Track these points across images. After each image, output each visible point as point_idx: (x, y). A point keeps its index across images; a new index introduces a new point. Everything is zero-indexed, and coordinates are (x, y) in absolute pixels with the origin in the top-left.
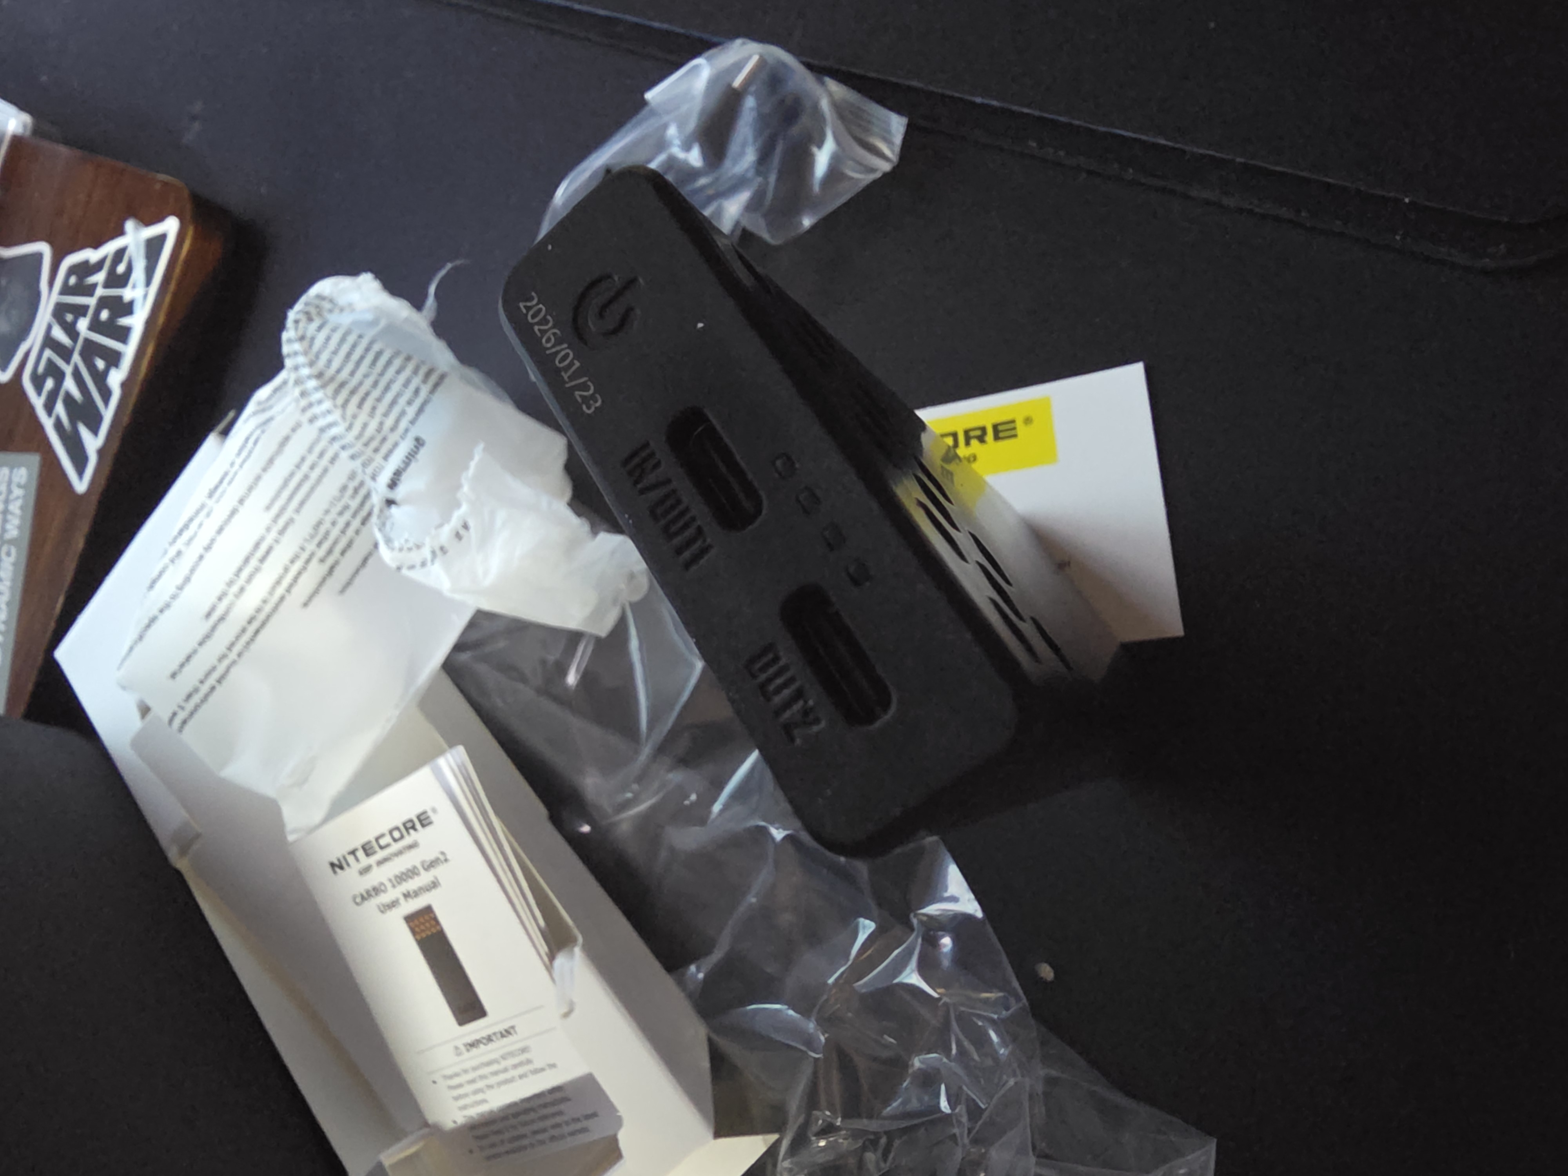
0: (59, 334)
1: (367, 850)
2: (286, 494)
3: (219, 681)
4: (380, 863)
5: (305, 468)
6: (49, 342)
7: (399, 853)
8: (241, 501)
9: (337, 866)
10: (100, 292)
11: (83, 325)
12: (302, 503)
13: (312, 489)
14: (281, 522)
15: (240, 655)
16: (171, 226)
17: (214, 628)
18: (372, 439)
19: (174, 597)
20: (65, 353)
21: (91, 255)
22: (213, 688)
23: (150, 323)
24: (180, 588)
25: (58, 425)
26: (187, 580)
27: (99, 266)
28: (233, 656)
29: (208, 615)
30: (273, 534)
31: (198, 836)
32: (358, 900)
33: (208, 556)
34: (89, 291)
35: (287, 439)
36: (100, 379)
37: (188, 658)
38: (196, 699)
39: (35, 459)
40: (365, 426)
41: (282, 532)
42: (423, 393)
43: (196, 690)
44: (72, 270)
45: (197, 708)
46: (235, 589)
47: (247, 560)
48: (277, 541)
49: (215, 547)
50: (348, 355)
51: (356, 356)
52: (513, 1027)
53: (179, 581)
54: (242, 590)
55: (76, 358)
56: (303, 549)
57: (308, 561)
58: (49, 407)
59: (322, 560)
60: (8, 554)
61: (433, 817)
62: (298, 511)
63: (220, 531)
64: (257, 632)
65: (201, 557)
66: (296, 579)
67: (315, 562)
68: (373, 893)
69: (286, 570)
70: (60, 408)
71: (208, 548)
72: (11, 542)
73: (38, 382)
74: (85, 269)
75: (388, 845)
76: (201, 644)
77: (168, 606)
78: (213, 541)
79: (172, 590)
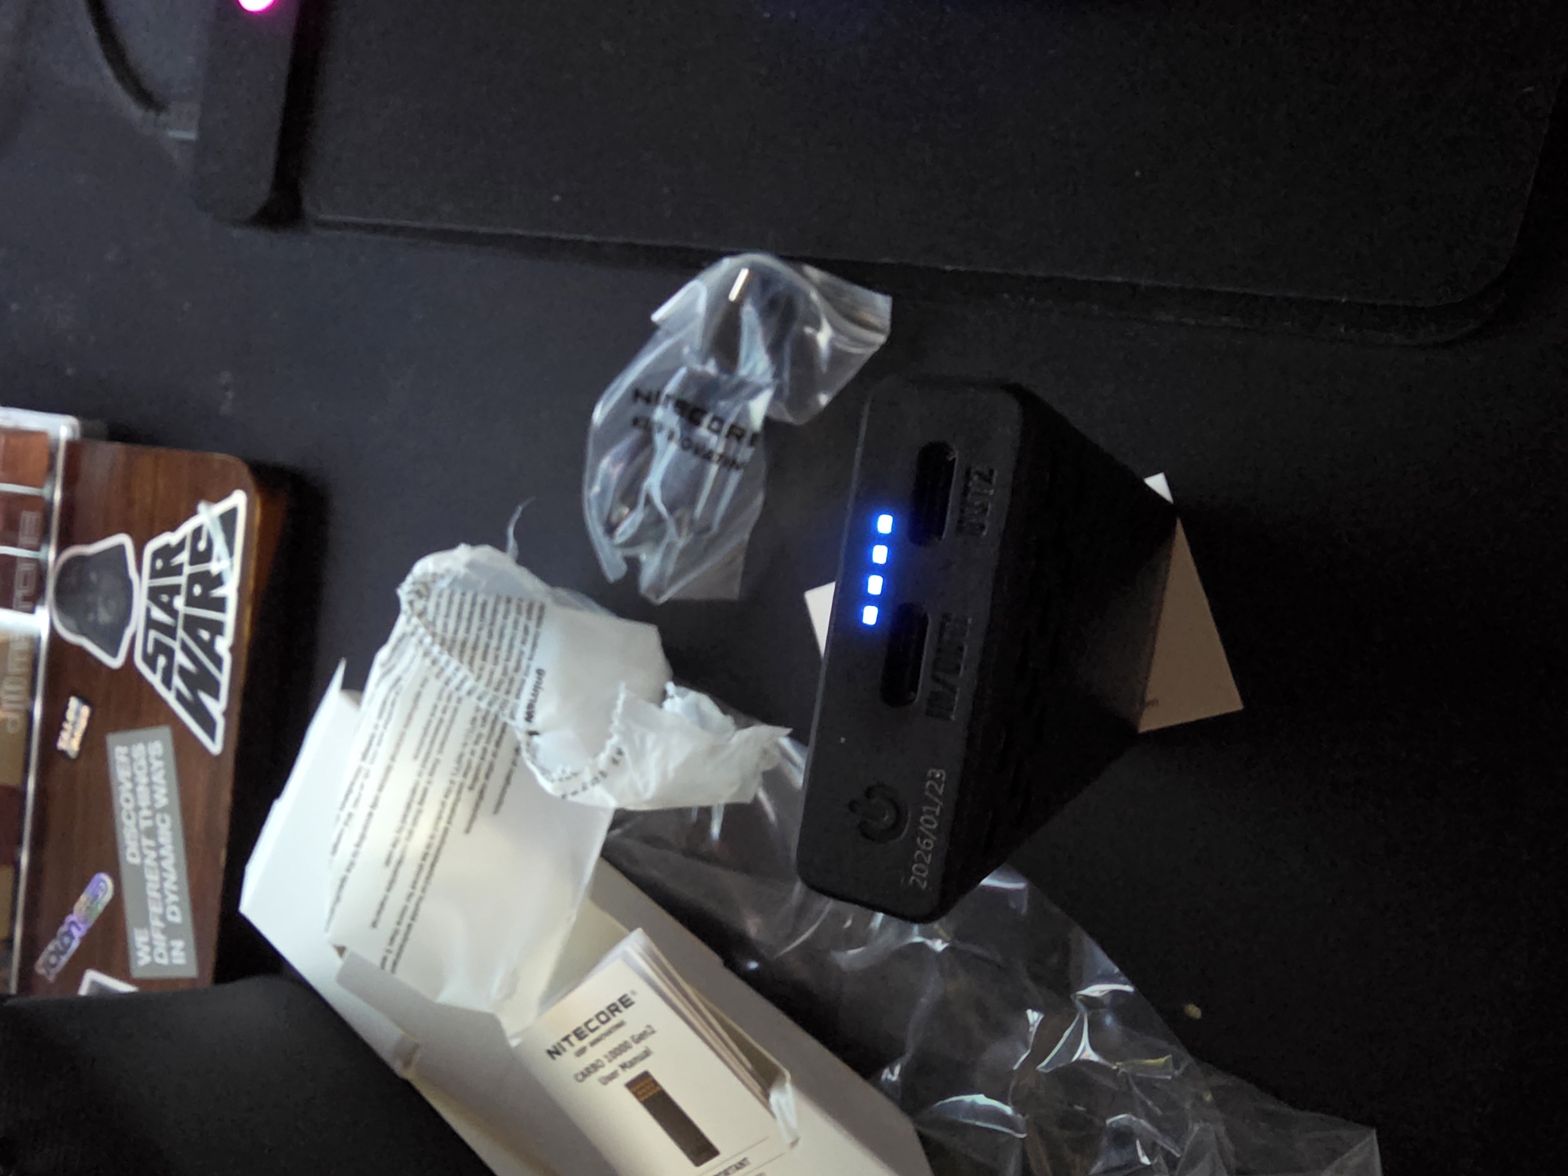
0: (158, 615)
1: (579, 1034)
2: (428, 740)
3: (413, 918)
4: (593, 1043)
5: (438, 714)
6: (151, 624)
7: (609, 1032)
8: (393, 758)
9: (554, 1053)
10: (188, 570)
11: (179, 602)
12: (443, 744)
13: (448, 730)
14: (429, 765)
15: (424, 890)
16: (238, 500)
17: (395, 872)
18: (500, 683)
19: (355, 854)
20: (170, 631)
21: (171, 538)
22: (409, 926)
23: (241, 590)
24: (358, 845)
25: (180, 697)
26: (363, 837)
27: (180, 547)
28: (418, 893)
29: (388, 862)
30: (425, 777)
31: (416, 1047)
32: (580, 1077)
33: (376, 812)
34: (178, 570)
35: (418, 695)
36: (209, 648)
37: (382, 905)
38: (398, 940)
39: (165, 732)
40: (492, 673)
41: (431, 774)
42: (532, 629)
43: (396, 932)
44: (156, 555)
45: (401, 948)
46: (405, 834)
47: (409, 806)
48: (429, 782)
49: (381, 803)
50: (459, 615)
51: (465, 614)
52: (745, 1159)
53: (356, 839)
54: (411, 833)
55: (181, 633)
56: (452, 782)
57: (459, 792)
58: (167, 681)
59: (471, 788)
60: (163, 821)
61: (633, 998)
62: (440, 751)
63: (381, 788)
64: (433, 866)
65: (370, 815)
66: (453, 810)
67: (465, 791)
68: (592, 1070)
69: (443, 804)
70: (177, 681)
71: (374, 805)
72: (164, 810)
73: (151, 661)
74: (167, 552)
75: (597, 1028)
76: (389, 889)
77: (352, 864)
78: (377, 799)
79: (352, 849)
